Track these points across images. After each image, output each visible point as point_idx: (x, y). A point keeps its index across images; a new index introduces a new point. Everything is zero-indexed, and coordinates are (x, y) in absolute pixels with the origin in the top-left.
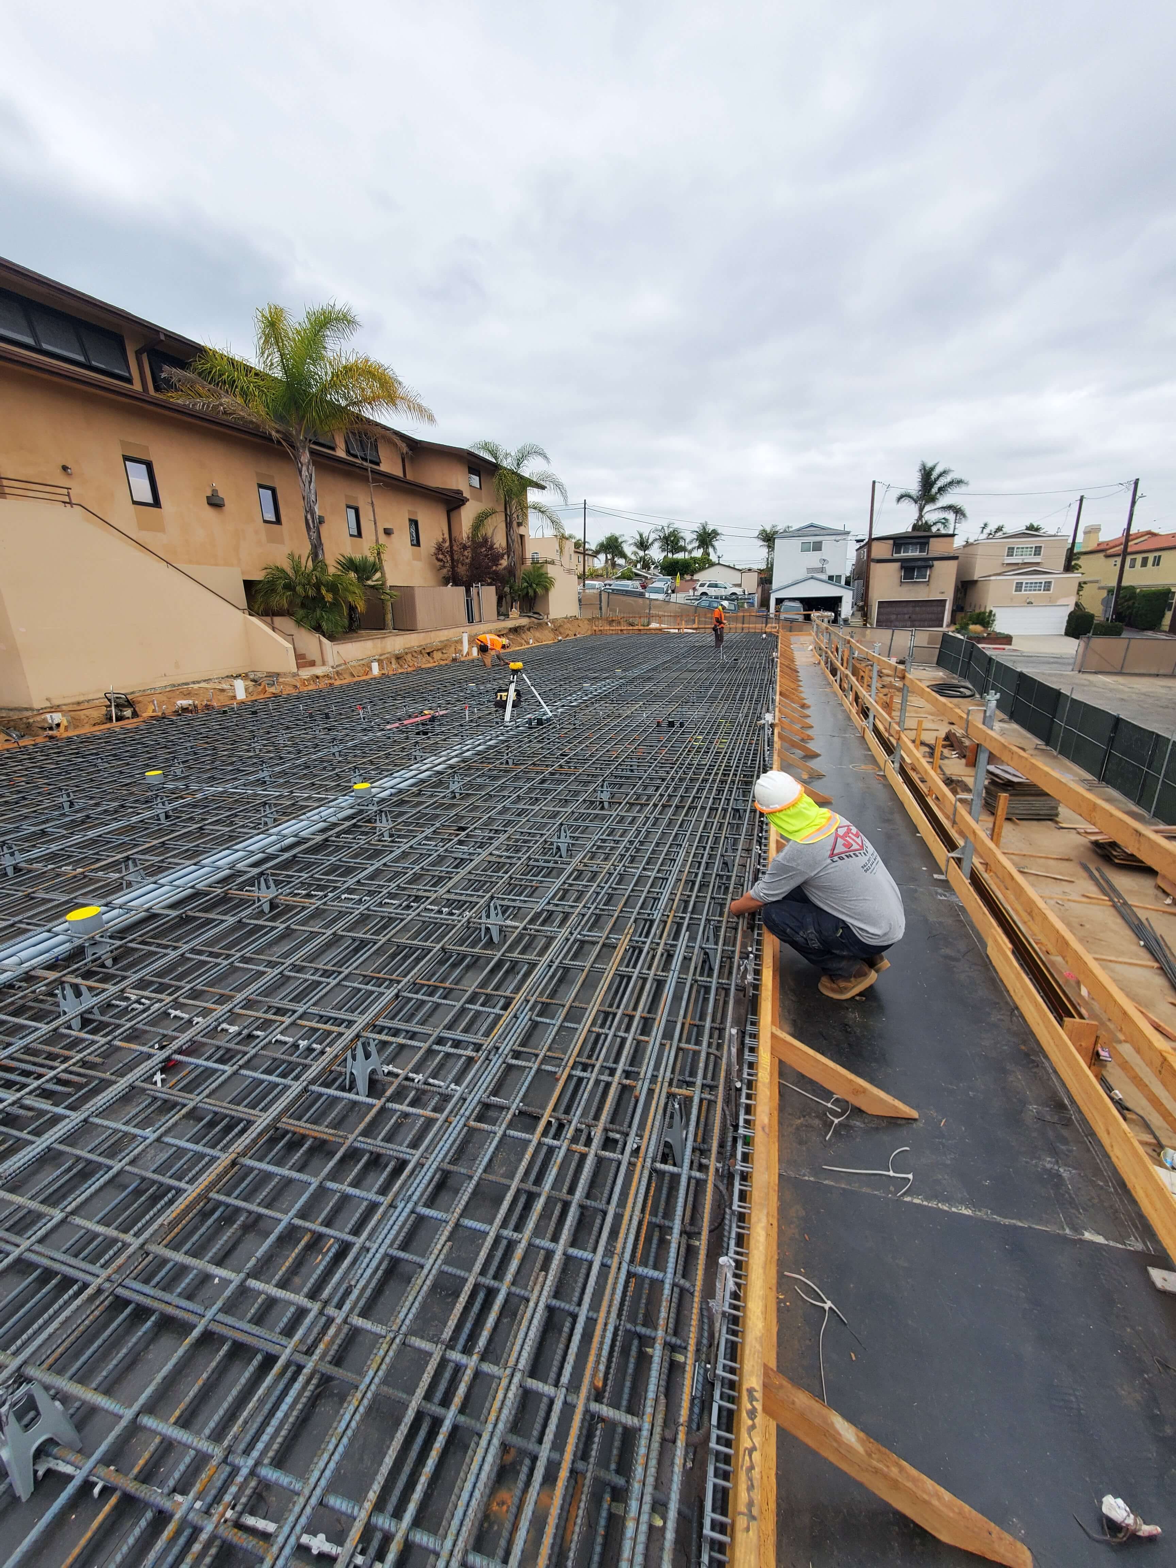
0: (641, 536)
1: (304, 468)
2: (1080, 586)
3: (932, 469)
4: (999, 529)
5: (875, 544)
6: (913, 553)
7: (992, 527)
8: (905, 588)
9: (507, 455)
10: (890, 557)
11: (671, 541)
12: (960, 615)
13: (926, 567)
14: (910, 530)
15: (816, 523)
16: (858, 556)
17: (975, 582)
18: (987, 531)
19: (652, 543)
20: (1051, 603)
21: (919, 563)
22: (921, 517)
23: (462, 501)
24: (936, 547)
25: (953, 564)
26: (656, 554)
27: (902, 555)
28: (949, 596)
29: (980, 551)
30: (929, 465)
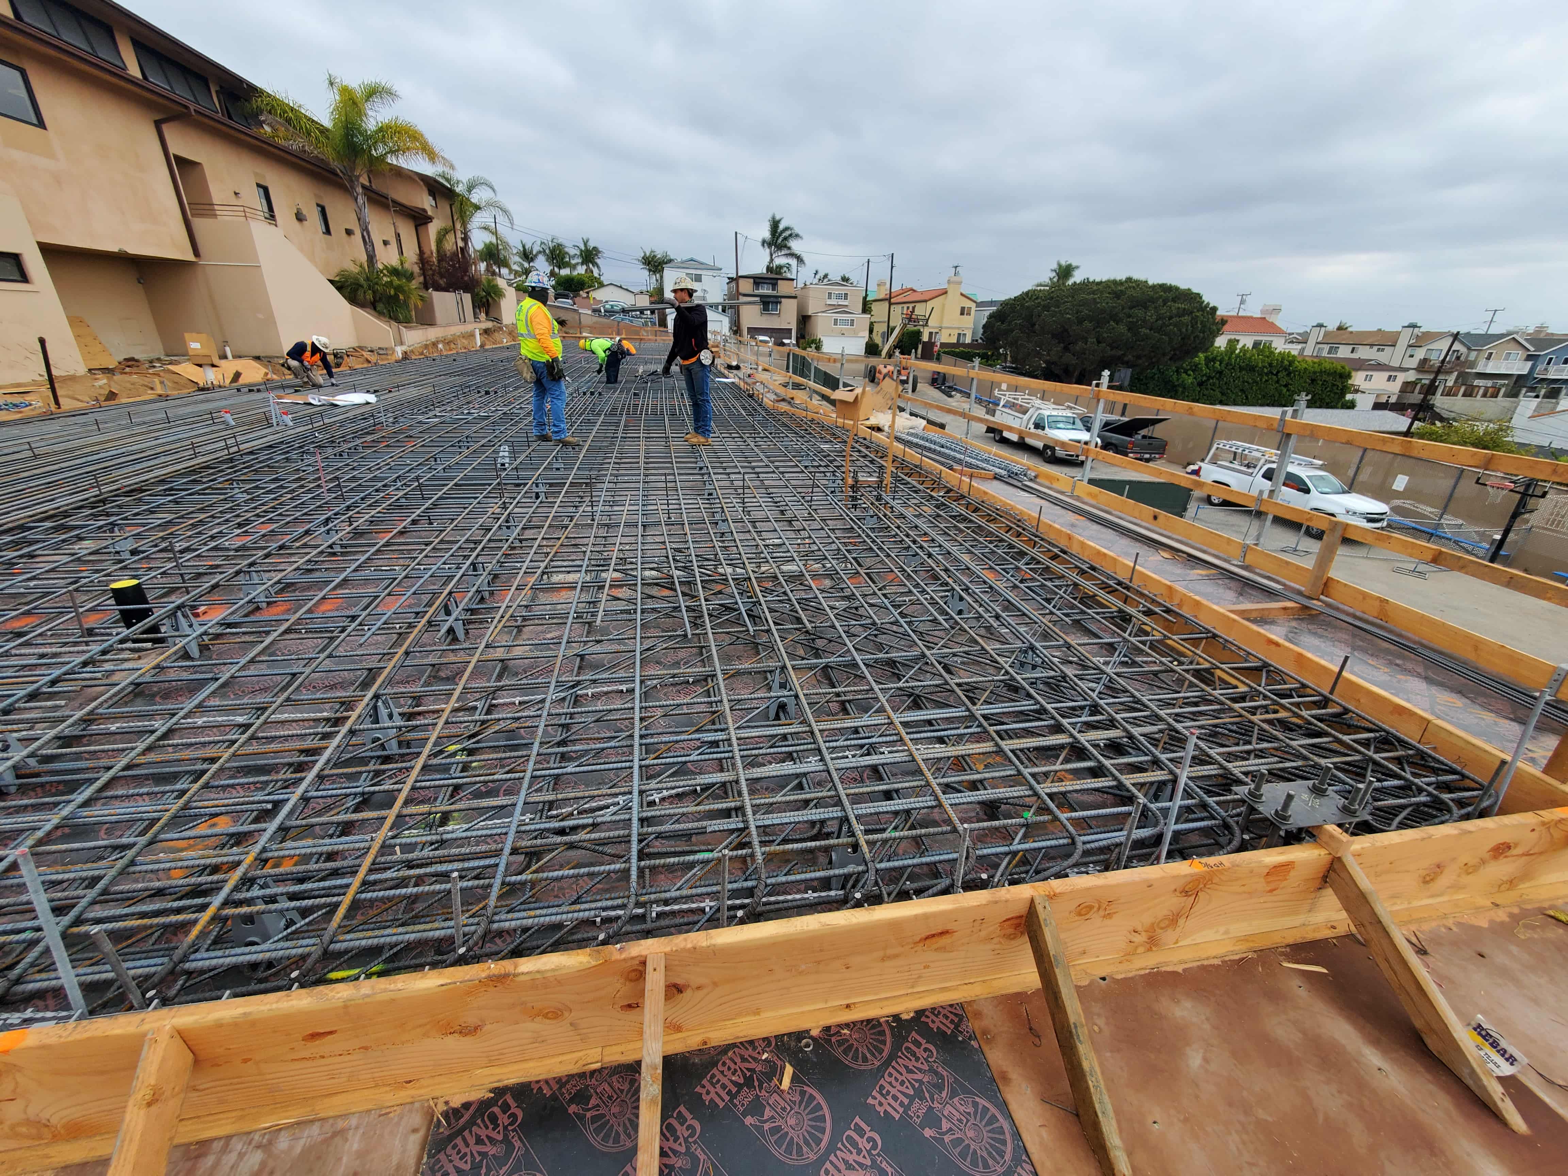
0: (524, 246)
1: (360, 197)
2: (872, 324)
3: (779, 221)
4: (826, 276)
5: (741, 281)
6: (766, 290)
7: (821, 274)
8: (765, 317)
9: (458, 182)
10: (751, 292)
11: (557, 256)
12: (802, 341)
13: (777, 303)
14: (765, 271)
15: (695, 258)
16: (729, 289)
17: (809, 317)
18: (818, 277)
19: (536, 256)
20: (855, 335)
21: (772, 299)
22: (772, 260)
23: (429, 219)
24: (783, 288)
25: (794, 301)
26: (542, 266)
27: (761, 291)
28: (793, 326)
29: (811, 293)
30: (777, 218)
